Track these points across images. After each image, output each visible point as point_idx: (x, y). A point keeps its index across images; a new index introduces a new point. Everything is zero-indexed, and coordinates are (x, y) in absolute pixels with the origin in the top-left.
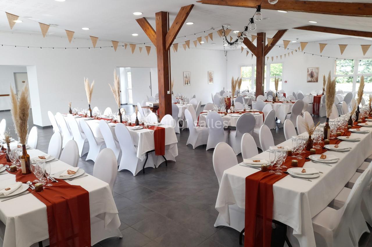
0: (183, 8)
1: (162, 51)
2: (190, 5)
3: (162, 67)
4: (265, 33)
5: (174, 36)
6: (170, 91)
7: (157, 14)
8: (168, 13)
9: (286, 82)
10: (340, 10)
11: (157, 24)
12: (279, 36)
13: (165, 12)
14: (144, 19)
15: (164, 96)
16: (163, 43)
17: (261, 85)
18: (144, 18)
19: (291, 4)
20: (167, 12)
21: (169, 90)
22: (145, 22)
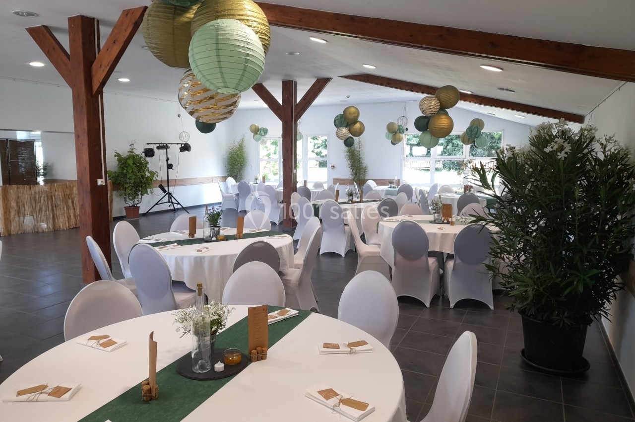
0: (126, 13)
1: (83, 96)
2: (140, 8)
3: (84, 129)
4: (295, 83)
5: (108, 68)
6: (103, 180)
7: (71, 20)
8: (98, 21)
9: (333, 167)
10: (411, 36)
11: (72, 41)
12: (319, 89)
13: (90, 18)
14: (43, 29)
15: (89, 189)
16: (86, 80)
17: (292, 171)
18: (45, 27)
19: (328, 19)
20: (94, 19)
21: (102, 178)
22: (48, 35)
